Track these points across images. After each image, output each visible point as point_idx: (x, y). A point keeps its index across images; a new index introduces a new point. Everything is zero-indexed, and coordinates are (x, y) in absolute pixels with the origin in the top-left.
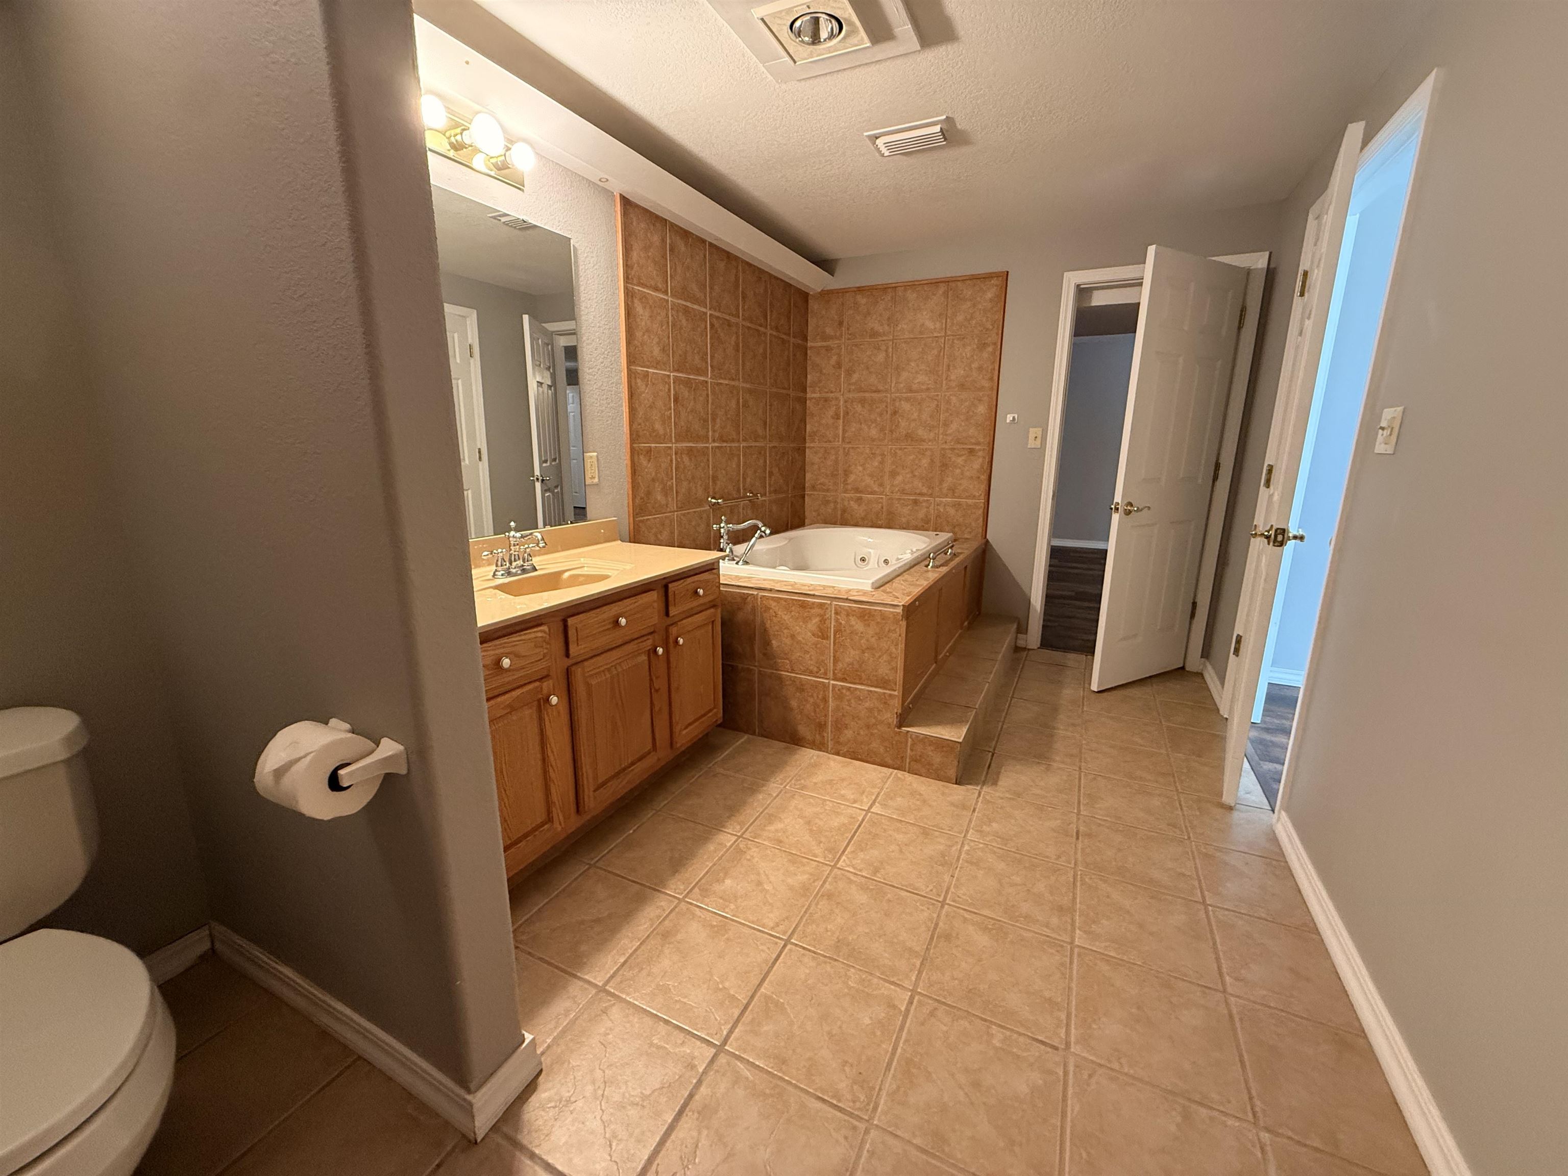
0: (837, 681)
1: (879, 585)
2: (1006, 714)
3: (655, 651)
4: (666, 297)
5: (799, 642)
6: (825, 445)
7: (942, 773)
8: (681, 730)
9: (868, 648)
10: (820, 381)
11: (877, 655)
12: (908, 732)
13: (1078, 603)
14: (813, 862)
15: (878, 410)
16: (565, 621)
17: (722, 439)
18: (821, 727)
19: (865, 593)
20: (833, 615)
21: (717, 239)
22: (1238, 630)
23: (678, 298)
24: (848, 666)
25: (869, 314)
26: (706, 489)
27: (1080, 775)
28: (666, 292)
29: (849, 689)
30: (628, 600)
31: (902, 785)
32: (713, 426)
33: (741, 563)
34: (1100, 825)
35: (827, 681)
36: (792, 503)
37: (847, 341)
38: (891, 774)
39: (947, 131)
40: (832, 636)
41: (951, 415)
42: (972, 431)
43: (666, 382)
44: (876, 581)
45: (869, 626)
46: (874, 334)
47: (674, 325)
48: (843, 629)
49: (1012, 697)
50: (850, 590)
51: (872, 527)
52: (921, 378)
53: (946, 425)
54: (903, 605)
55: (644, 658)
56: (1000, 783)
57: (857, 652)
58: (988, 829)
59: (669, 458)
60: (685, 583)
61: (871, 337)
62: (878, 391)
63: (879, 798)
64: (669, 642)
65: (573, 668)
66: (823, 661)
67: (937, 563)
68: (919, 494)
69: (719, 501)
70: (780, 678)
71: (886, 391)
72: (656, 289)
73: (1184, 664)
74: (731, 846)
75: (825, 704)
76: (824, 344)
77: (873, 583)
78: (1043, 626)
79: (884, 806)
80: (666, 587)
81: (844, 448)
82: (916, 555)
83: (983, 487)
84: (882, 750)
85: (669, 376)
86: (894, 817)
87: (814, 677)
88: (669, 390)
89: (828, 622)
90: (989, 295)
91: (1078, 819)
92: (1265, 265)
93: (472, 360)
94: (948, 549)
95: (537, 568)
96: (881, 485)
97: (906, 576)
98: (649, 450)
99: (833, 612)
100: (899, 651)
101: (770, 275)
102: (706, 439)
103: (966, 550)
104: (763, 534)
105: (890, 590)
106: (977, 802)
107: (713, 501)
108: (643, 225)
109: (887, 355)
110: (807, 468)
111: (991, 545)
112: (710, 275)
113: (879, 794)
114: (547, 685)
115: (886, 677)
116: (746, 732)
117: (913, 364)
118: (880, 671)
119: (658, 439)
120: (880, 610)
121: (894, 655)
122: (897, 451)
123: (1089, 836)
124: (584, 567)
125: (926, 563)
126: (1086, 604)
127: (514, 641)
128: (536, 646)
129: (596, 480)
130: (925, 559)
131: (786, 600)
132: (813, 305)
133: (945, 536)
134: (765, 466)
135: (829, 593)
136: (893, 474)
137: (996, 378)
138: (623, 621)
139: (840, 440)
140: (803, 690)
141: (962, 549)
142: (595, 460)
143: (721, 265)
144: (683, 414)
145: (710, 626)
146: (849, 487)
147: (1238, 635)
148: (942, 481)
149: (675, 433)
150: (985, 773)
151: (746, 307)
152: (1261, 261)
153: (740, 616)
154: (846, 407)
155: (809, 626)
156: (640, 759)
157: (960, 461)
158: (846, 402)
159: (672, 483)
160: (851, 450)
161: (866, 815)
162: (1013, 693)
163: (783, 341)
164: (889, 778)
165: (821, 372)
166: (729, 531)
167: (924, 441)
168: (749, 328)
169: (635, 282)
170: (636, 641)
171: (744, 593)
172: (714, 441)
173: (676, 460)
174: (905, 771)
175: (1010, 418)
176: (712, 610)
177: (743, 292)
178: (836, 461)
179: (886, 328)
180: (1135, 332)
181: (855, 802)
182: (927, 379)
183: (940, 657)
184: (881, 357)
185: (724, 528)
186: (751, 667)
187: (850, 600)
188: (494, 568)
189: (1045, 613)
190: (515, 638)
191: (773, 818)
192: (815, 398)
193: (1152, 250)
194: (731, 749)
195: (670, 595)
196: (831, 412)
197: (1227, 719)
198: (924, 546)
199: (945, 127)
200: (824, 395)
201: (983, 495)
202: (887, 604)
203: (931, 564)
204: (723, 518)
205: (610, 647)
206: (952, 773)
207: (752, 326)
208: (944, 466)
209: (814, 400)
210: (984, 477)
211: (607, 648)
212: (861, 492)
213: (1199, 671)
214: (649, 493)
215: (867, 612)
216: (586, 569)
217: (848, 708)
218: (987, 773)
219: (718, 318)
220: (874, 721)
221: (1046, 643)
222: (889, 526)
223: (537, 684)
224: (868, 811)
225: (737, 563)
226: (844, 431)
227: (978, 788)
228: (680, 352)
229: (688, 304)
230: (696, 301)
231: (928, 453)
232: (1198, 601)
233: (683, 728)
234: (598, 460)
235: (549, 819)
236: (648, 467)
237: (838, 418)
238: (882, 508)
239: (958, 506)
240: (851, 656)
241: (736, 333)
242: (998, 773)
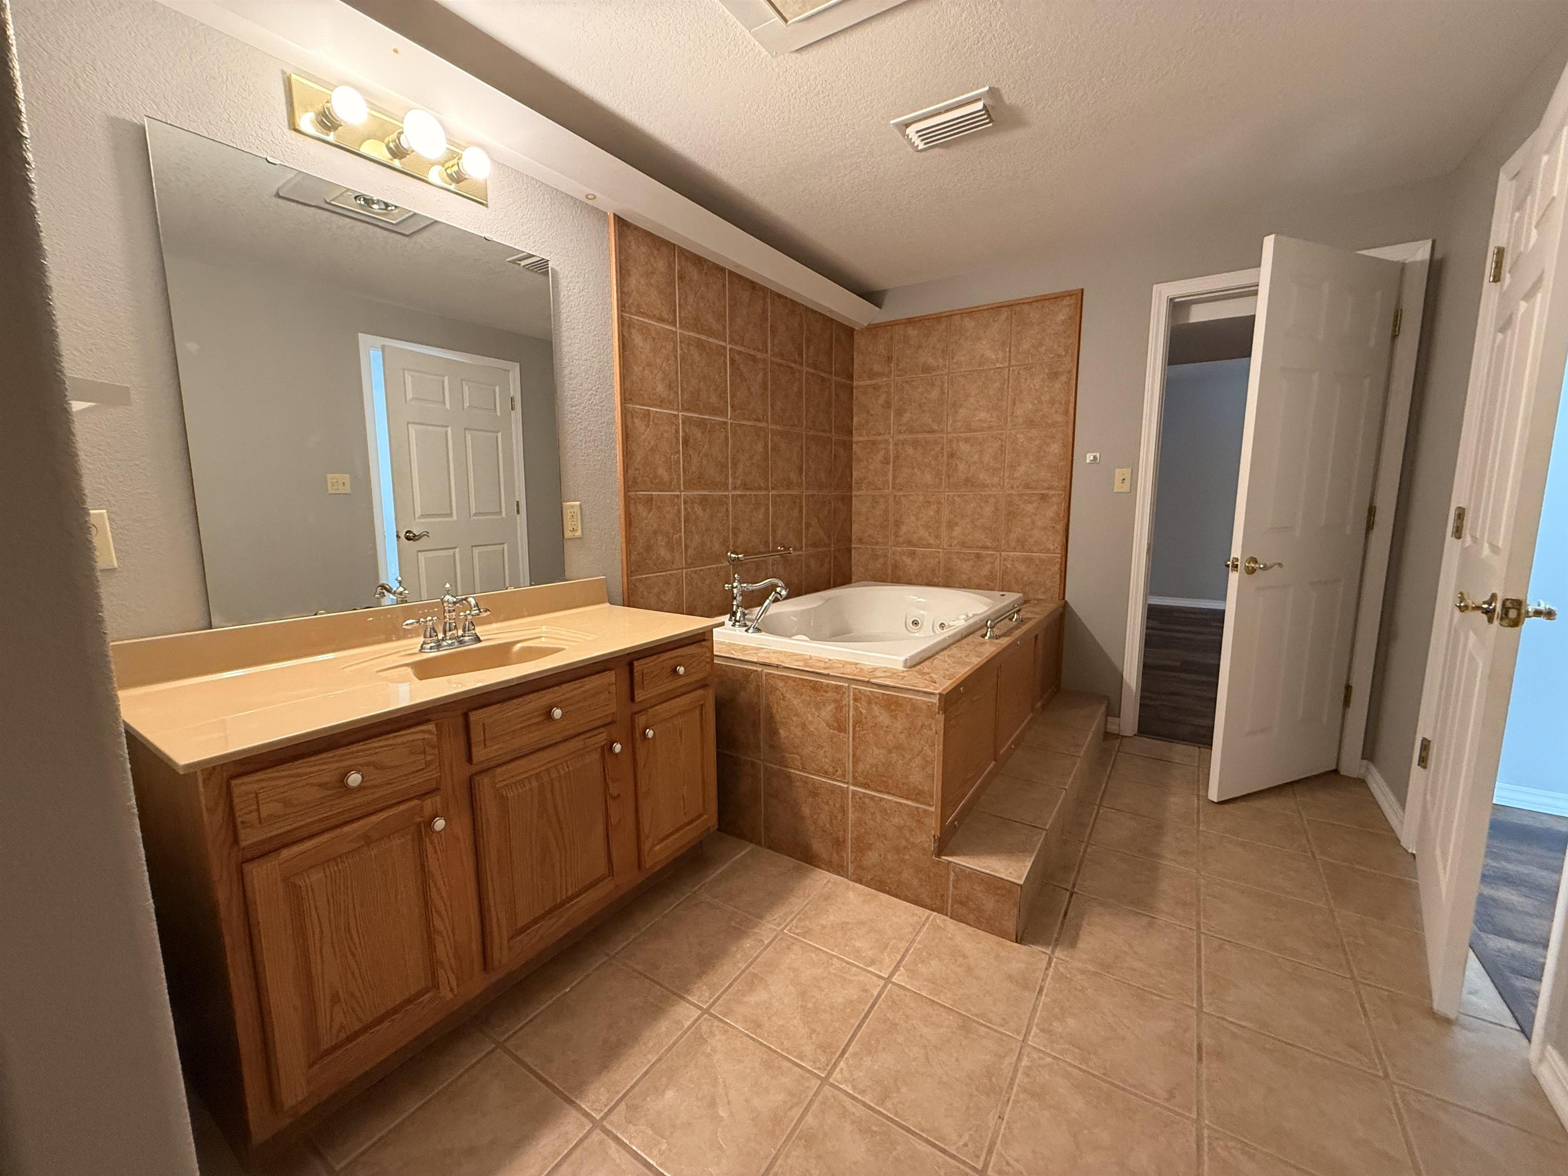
0: (859, 787)
1: (915, 663)
2: (1092, 830)
3: (611, 748)
4: (674, 329)
5: (811, 734)
6: (874, 493)
7: (997, 924)
8: (654, 845)
9: (896, 748)
10: (867, 422)
11: (908, 756)
12: (950, 862)
13: (1186, 676)
14: (796, 1069)
15: (933, 453)
16: (466, 715)
17: (745, 487)
18: (839, 844)
19: (894, 674)
20: (852, 702)
21: (737, 266)
22: (1424, 731)
23: (689, 330)
24: (871, 768)
25: (920, 347)
26: (725, 542)
27: (1199, 939)
28: (673, 323)
29: (872, 798)
30: (568, 685)
31: (941, 939)
32: (734, 473)
33: (751, 630)
34: (1234, 1036)
35: (846, 786)
36: (835, 557)
37: (896, 378)
38: (928, 918)
39: (993, 108)
40: (851, 728)
41: (1018, 455)
42: (1043, 474)
43: (673, 423)
44: (912, 657)
45: (896, 718)
46: (926, 369)
47: (683, 359)
48: (864, 721)
49: (1100, 805)
50: (876, 669)
51: (928, 585)
52: (982, 415)
53: (1012, 467)
54: (940, 694)
55: (596, 756)
56: (1081, 945)
57: (882, 751)
58: (1060, 1030)
59: (676, 507)
60: (660, 660)
61: (923, 372)
62: (932, 431)
63: (906, 959)
64: (633, 737)
65: (477, 778)
66: (839, 760)
67: (997, 632)
68: (982, 548)
69: (740, 556)
70: (789, 777)
71: (942, 431)
72: (661, 320)
73: (1337, 764)
74: (689, 1028)
75: (844, 815)
76: (873, 382)
77: (906, 660)
78: (1141, 705)
79: (913, 973)
80: (631, 665)
81: (895, 496)
82: (971, 621)
83: (1060, 538)
84: (915, 882)
85: (676, 416)
86: (923, 994)
87: (829, 778)
88: (677, 432)
89: (845, 709)
90: (1061, 317)
91: (1199, 1020)
92: (1427, 256)
93: (513, 413)
94: (1014, 613)
95: (481, 638)
96: (937, 537)
97: (954, 650)
98: (650, 499)
99: (851, 697)
100: (935, 753)
101: (807, 308)
102: (725, 486)
103: (1036, 615)
104: (779, 596)
105: (929, 671)
106: (1046, 975)
107: (733, 555)
108: (644, 249)
109: (942, 392)
110: (853, 519)
111: (1070, 607)
112: (730, 306)
113: (907, 951)
114: (429, 805)
115: (920, 787)
116: (751, 841)
117: (972, 399)
118: (912, 779)
119: (662, 485)
120: (910, 699)
121: (929, 759)
122: (956, 498)
123: (1219, 1055)
124: (540, 637)
125: (983, 632)
126: (1194, 677)
127: (376, 748)
128: (412, 753)
129: (578, 534)
130: (981, 628)
131: (794, 679)
132: (860, 342)
133: (1012, 597)
134: (801, 516)
135: (849, 672)
136: (951, 525)
137: (1072, 411)
138: (557, 713)
139: (891, 486)
140: (817, 795)
141: (1032, 612)
142: (577, 510)
143: (745, 296)
144: (695, 460)
145: (698, 712)
146: (901, 540)
147: (1424, 740)
148: (1009, 531)
149: (684, 480)
150: (1059, 925)
151: (776, 342)
152: (1421, 250)
153: (743, 697)
154: (896, 449)
155: (823, 714)
156: (586, 889)
157: (1030, 508)
158: (896, 444)
159: (680, 537)
160: (902, 498)
161: (885, 986)
162: (1102, 798)
163: (823, 379)
164: (924, 925)
165: (868, 412)
166: (743, 591)
167: (987, 486)
168: (780, 365)
169: (633, 310)
170: (582, 737)
171: (746, 669)
172: (735, 488)
173: (685, 509)
174: (946, 915)
175: (1090, 457)
176: (700, 692)
177: (772, 326)
178: (886, 511)
179: (941, 360)
180: (1250, 356)
181: (872, 962)
182: (988, 416)
183: (1002, 752)
184: (935, 394)
185: (737, 587)
186: (756, 761)
187: (873, 684)
188: (422, 639)
189: (1143, 690)
190: (376, 743)
191: (756, 982)
192: (862, 442)
193: (1269, 242)
194: (725, 866)
195: (636, 674)
196: (880, 456)
197: (1414, 855)
198: (985, 608)
199: (990, 102)
200: (872, 438)
201: (1059, 547)
202: (919, 691)
203: (988, 634)
204: (736, 576)
205: (542, 745)
206: (1010, 925)
207: (784, 362)
208: (1012, 515)
209: (861, 444)
210: (1060, 527)
211: (536, 747)
212: (914, 546)
213: (1360, 777)
214: (649, 548)
215: (894, 699)
216: (543, 639)
217: (872, 822)
218: (1062, 924)
219: (739, 353)
220: (904, 843)
221: (1145, 728)
222: (947, 585)
223: (416, 802)
224: (888, 980)
225: (746, 631)
226: (894, 478)
227: (1049, 951)
228: (691, 389)
229: (703, 337)
230: (711, 333)
231: (992, 500)
232: (1354, 683)
233: (656, 842)
234: (581, 510)
235: (436, 986)
236: (648, 519)
237: (888, 463)
238: (939, 563)
239: (1028, 561)
240: (875, 755)
241: (764, 370)
242: (1078, 927)
